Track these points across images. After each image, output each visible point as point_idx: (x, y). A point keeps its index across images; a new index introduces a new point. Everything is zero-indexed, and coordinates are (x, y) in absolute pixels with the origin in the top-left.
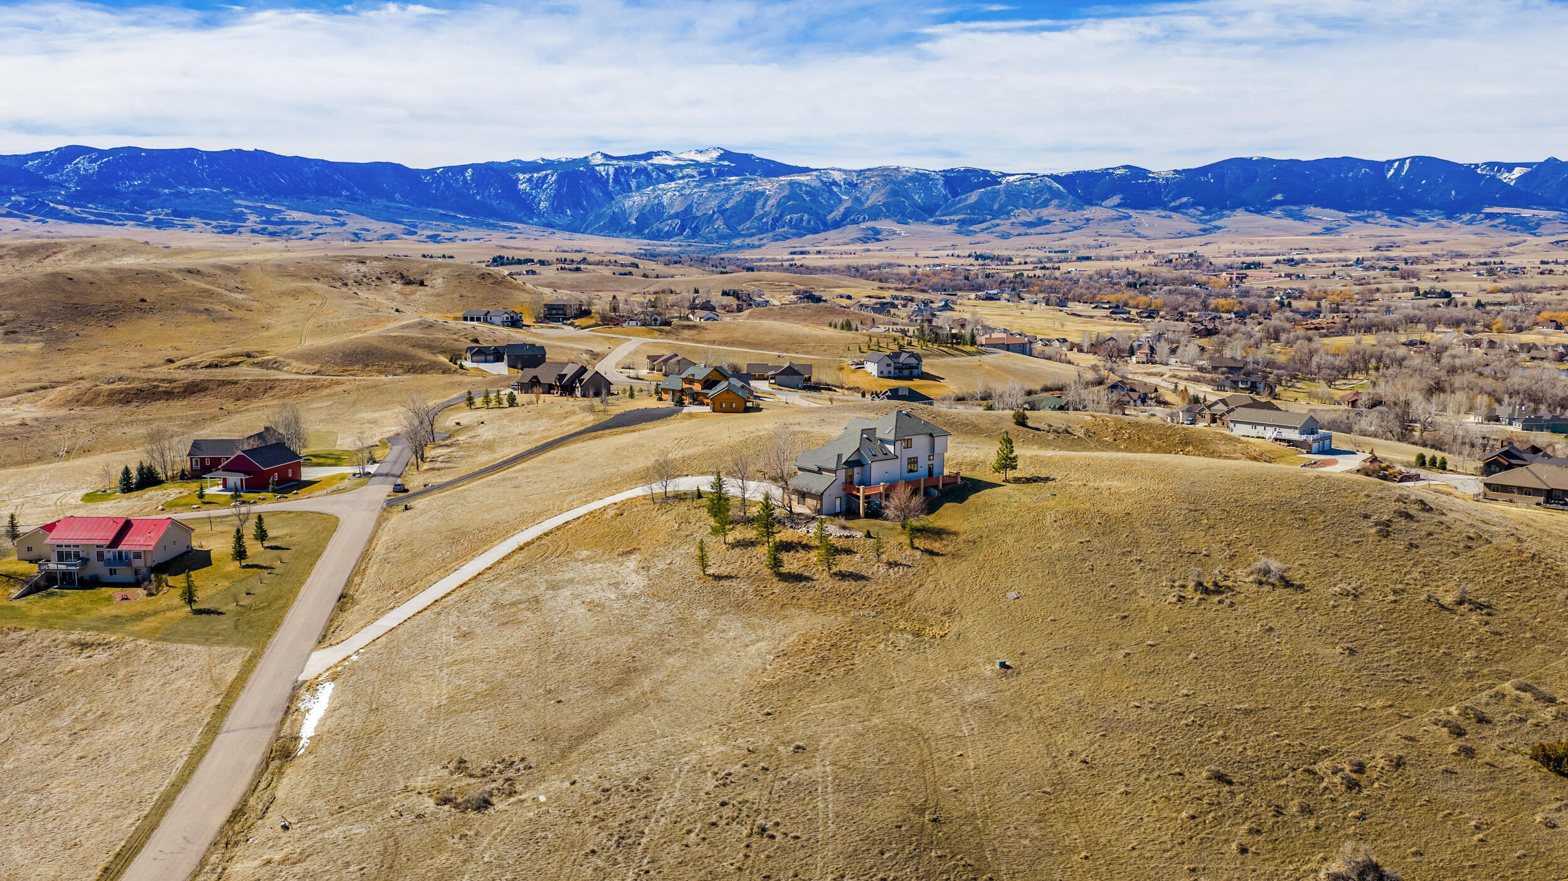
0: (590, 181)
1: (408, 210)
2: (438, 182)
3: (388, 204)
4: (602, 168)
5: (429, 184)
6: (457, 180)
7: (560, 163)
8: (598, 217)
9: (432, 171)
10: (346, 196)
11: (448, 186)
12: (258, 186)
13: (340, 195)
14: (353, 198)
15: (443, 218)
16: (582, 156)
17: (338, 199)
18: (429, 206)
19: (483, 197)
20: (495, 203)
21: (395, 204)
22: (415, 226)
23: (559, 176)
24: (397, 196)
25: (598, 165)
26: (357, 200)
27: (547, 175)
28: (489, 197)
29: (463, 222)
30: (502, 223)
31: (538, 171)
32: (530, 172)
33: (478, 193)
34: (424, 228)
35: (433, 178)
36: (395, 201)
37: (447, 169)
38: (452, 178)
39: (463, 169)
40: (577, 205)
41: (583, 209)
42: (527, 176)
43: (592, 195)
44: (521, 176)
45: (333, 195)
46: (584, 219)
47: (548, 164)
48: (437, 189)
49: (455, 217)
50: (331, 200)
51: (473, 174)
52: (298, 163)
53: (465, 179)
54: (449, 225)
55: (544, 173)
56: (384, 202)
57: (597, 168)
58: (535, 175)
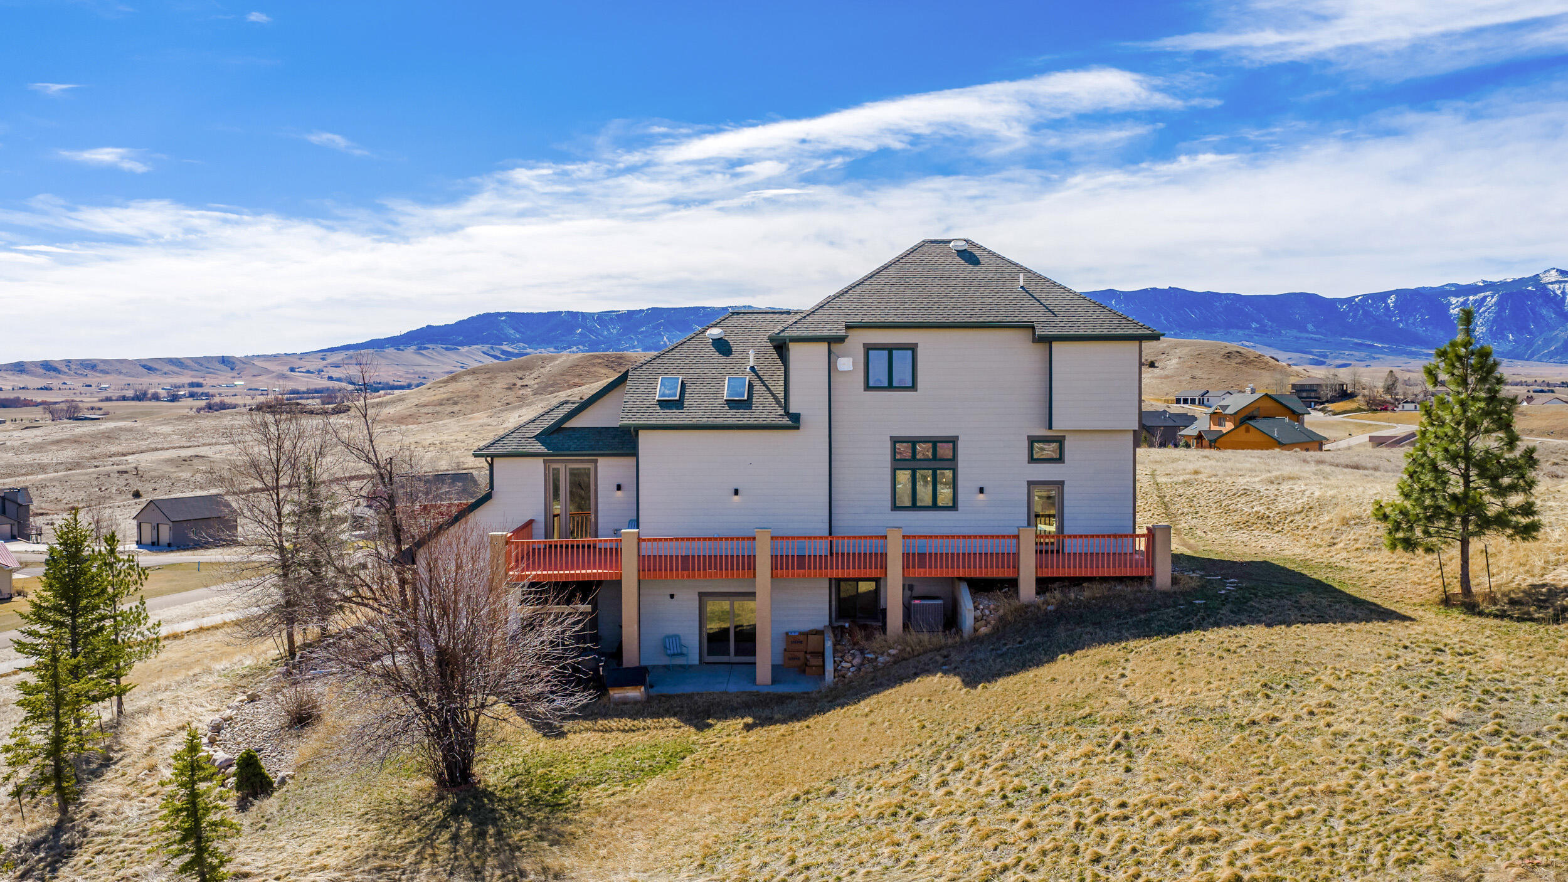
0: (1540, 301)
1: (1319, 340)
2: (1356, 311)
3: (1299, 335)
4: (1556, 286)
5: (1346, 313)
6: (1378, 308)
7: (1504, 284)
8: (1547, 342)
9: (1349, 301)
10: (1256, 329)
11: (1366, 313)
12: (1169, 322)
13: (1249, 328)
14: (1262, 330)
15: (1359, 346)
16: (1532, 275)
17: (1247, 332)
18: (1343, 335)
19: (1407, 324)
20: (1420, 330)
21: (1307, 335)
22: (1325, 356)
23: (1501, 297)
24: (1310, 327)
25: (1552, 283)
26: (1266, 332)
27: (1485, 298)
28: (1413, 324)
29: (1381, 351)
30: (1426, 351)
31: (1475, 294)
32: (1465, 295)
33: (1401, 321)
34: (1335, 358)
35: (1350, 306)
36: (1307, 332)
37: (1367, 297)
38: (1371, 305)
39: (1384, 296)
40: (1522, 328)
41: (1530, 333)
42: (1461, 299)
43: (1543, 317)
44: (1454, 300)
45: (1242, 328)
46: (1530, 344)
47: (1489, 286)
48: (1354, 317)
49: (1372, 346)
50: (1240, 333)
51: (1397, 300)
52: (1209, 299)
53: (1387, 307)
54: (1363, 354)
55: (1482, 295)
56: (1295, 333)
57: (1550, 286)
58: (1471, 298)
